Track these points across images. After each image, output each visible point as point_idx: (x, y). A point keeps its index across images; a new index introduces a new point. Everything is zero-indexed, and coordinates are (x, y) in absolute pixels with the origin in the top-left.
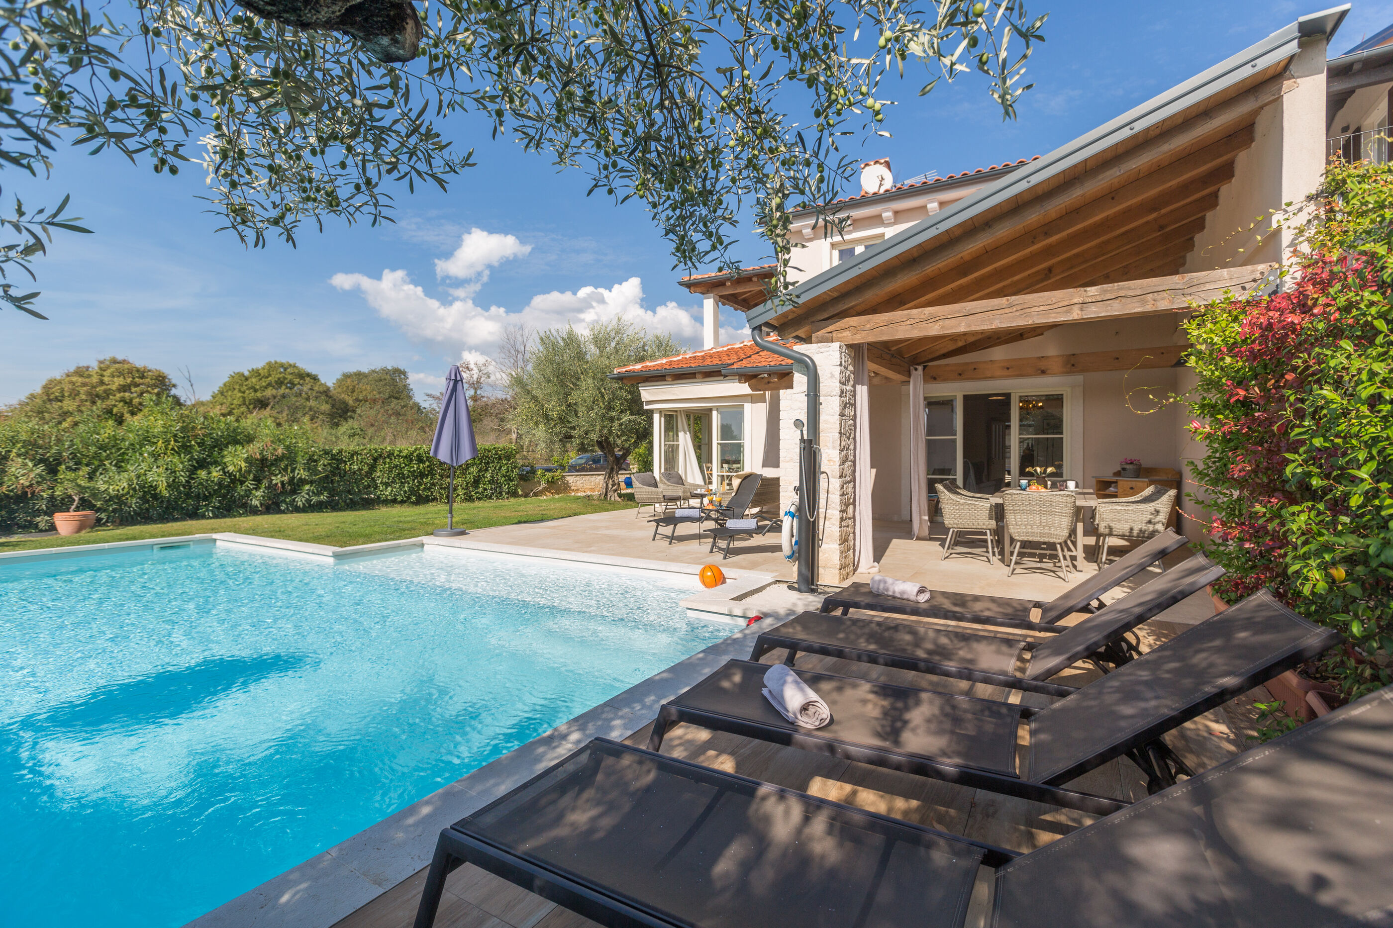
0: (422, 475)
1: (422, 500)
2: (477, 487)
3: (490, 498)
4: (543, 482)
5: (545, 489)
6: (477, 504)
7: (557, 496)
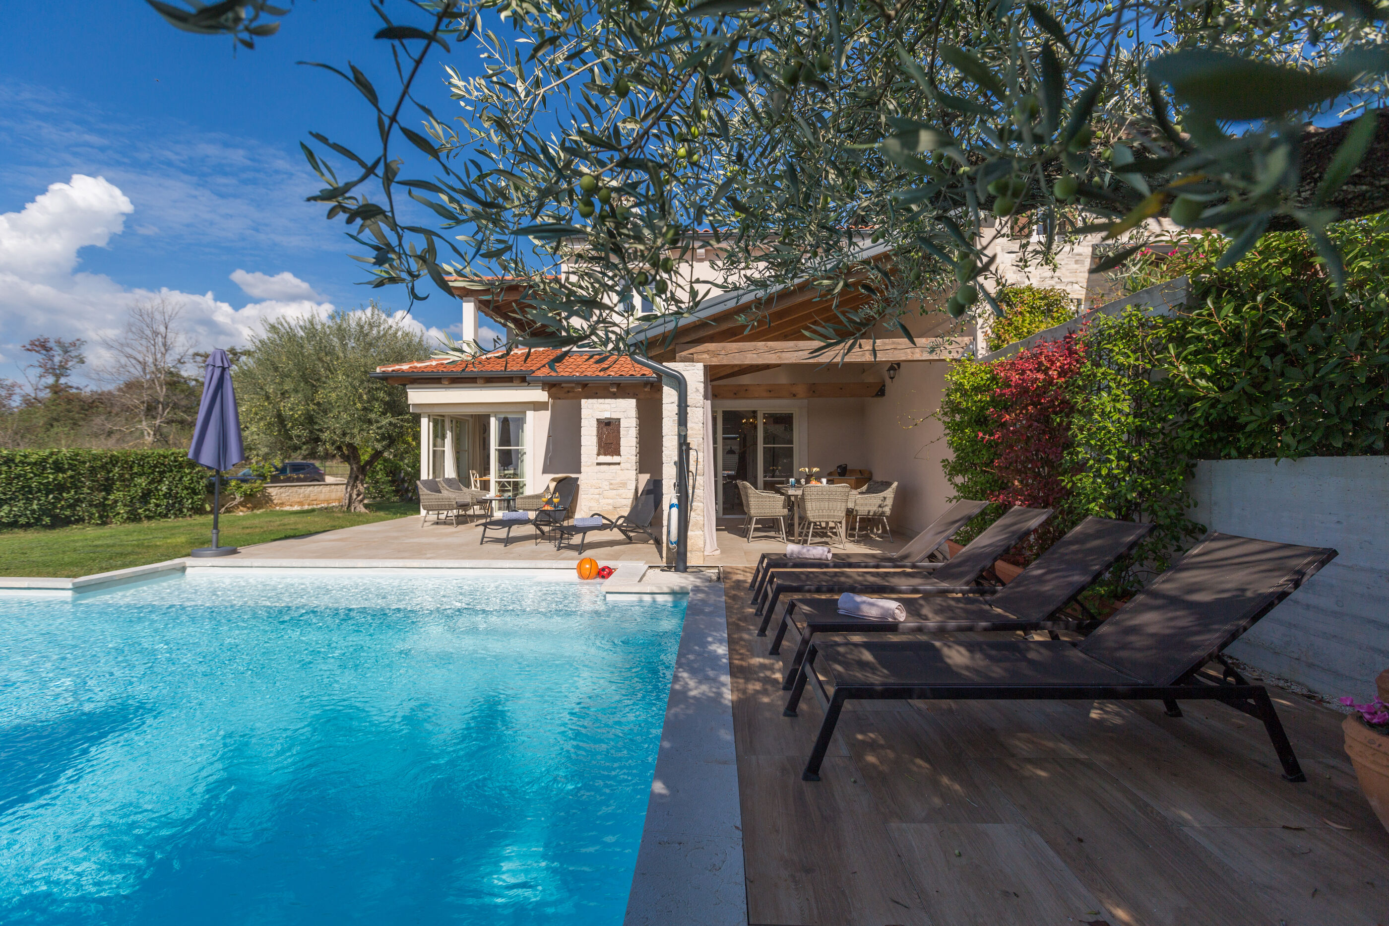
0: (61, 488)
1: (59, 522)
2: (147, 503)
3: (166, 516)
4: (238, 496)
5: (241, 504)
6: (146, 524)
7: (259, 512)
